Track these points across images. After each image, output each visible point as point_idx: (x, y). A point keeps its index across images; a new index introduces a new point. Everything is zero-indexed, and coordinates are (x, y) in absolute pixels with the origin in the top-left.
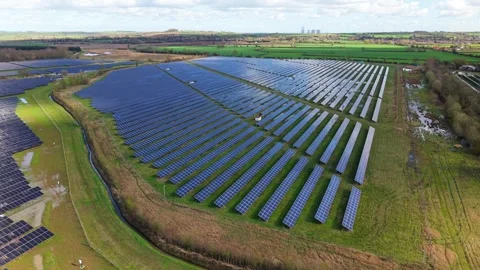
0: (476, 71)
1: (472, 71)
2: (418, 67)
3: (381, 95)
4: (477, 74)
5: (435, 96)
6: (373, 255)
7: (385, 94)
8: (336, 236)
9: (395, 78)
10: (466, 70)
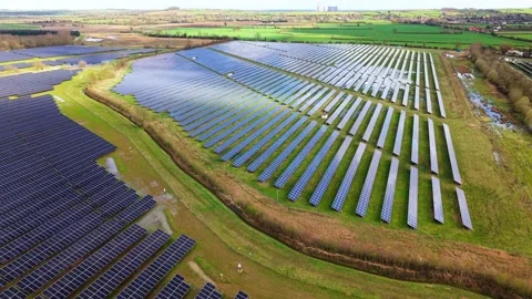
0: (524, 57)
1: (520, 57)
2: (462, 53)
3: (437, 87)
4: (526, 60)
5: (492, 86)
6: (502, 252)
7: (440, 86)
8: (460, 235)
9: (443, 66)
10: (513, 55)
